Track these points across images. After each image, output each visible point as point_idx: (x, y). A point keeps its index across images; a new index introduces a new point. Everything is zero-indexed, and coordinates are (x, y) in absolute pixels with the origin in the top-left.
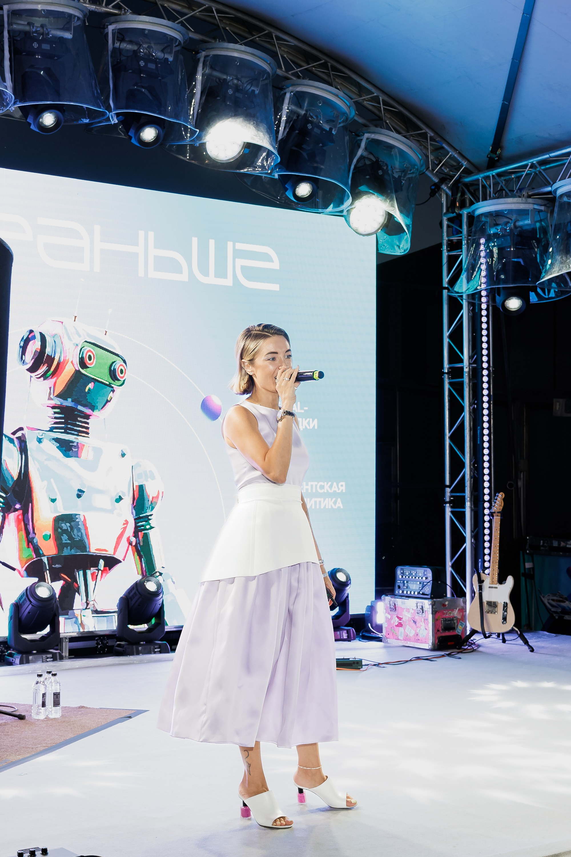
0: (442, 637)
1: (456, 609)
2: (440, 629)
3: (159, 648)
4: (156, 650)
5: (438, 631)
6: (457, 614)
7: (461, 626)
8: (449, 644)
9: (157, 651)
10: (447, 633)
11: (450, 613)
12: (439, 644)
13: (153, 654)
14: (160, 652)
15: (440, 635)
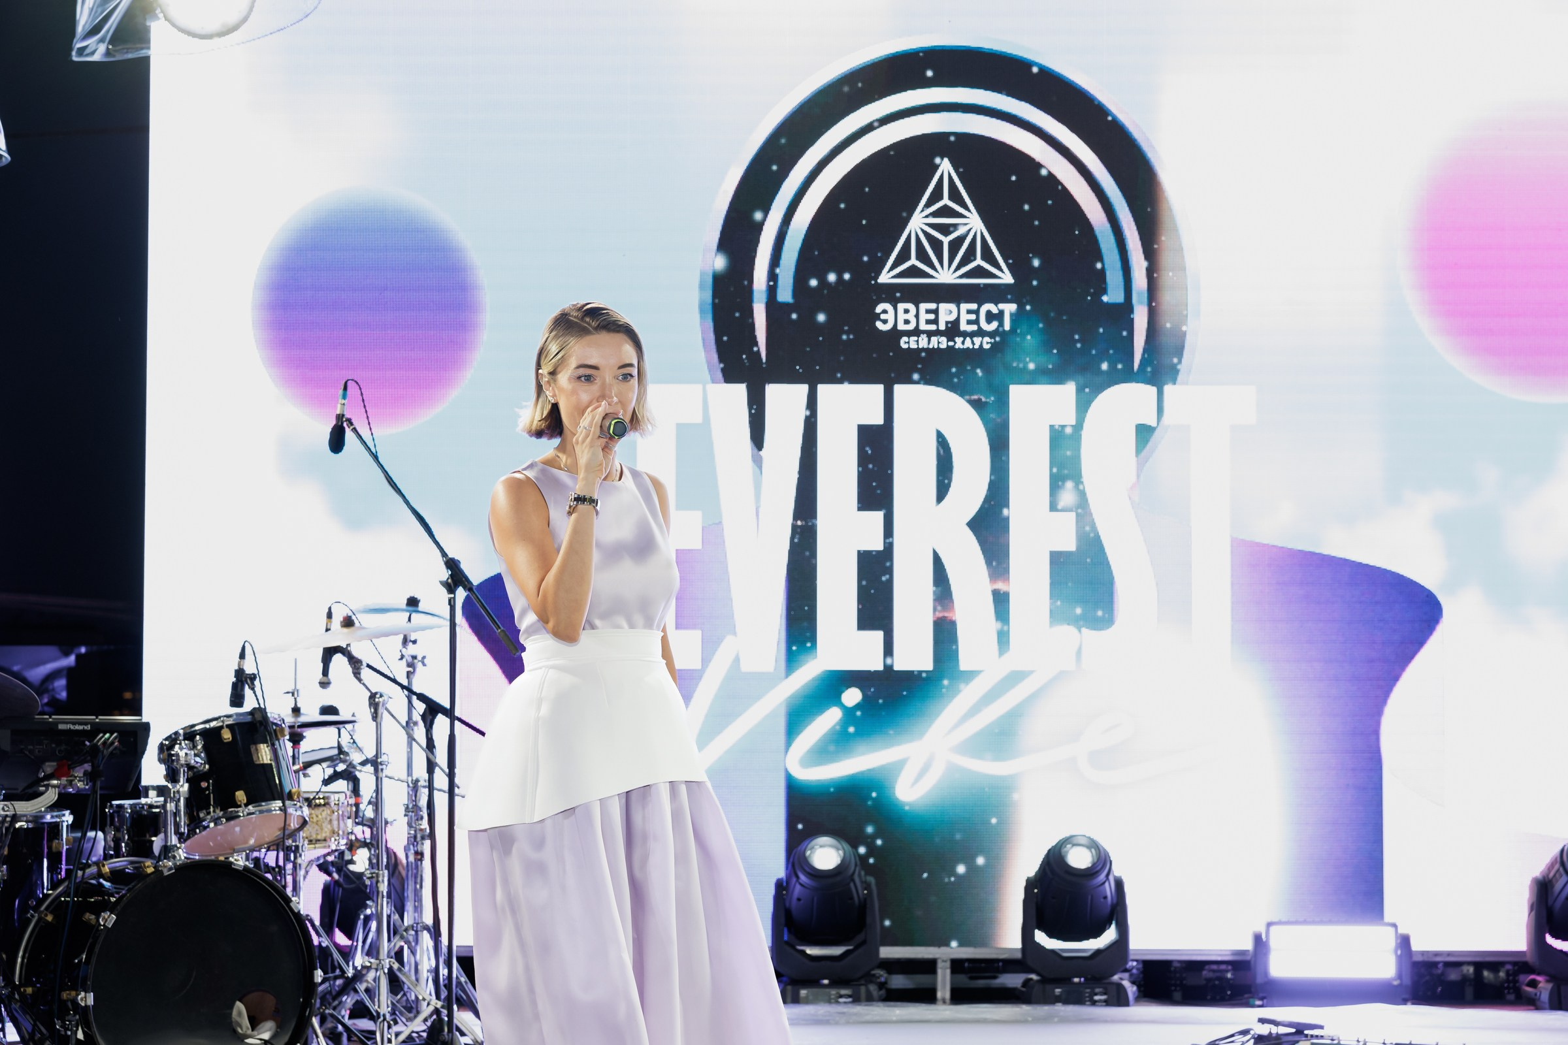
3: (1105, 994)
4: (1097, 998)
9: (1100, 1001)
13: (1088, 1005)
14: (1107, 1003)
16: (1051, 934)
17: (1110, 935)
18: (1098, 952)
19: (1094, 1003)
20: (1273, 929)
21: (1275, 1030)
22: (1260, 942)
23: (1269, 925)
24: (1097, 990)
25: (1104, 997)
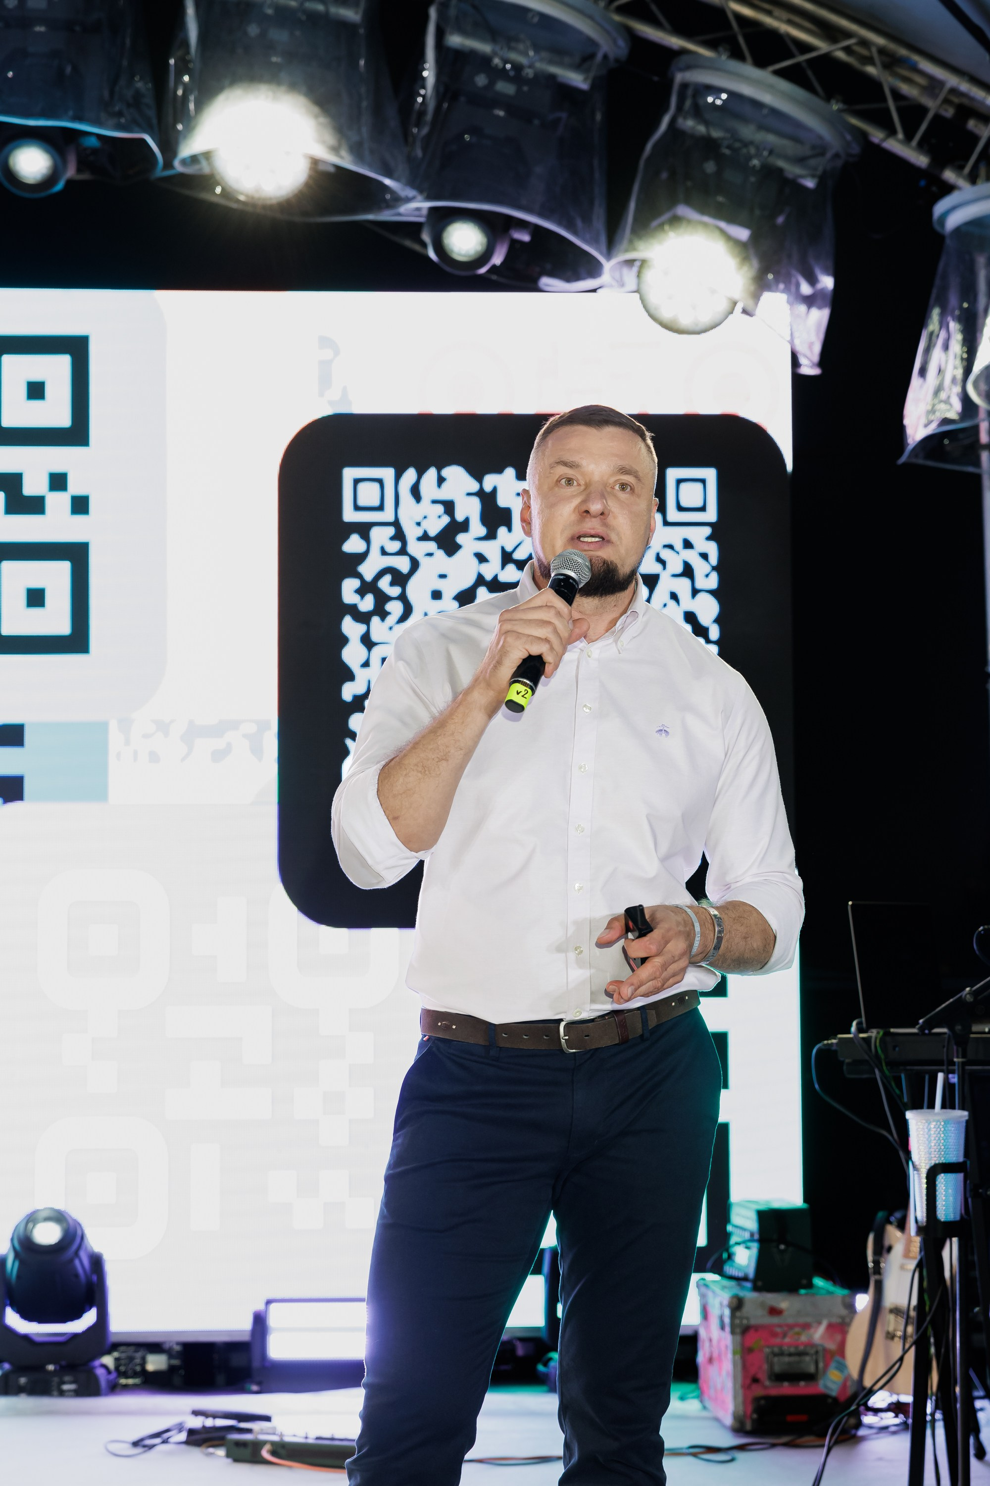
0: (767, 1398)
1: (820, 1323)
2: (763, 1376)
3: (76, 1382)
4: (66, 1387)
5: (755, 1380)
6: (822, 1337)
7: (836, 1372)
8: (790, 1418)
9: (69, 1390)
10: (786, 1389)
11: (799, 1334)
12: (755, 1416)
14: (75, 1393)
15: (759, 1391)
16: (27, 1315)
17: (90, 1318)
18: (75, 1336)
19: (62, 1394)
20: (273, 1306)
21: (209, 1422)
22: (260, 1321)
23: (269, 1302)
24: (67, 1378)
25: (72, 1387)
